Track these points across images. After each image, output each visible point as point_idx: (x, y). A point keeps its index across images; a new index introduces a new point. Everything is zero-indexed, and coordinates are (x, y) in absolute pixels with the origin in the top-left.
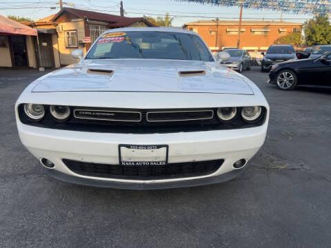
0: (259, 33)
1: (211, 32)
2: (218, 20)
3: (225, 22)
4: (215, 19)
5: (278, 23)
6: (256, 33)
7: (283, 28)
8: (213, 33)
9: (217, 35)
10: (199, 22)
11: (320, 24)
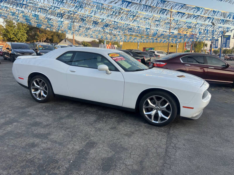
11: (11, 26)
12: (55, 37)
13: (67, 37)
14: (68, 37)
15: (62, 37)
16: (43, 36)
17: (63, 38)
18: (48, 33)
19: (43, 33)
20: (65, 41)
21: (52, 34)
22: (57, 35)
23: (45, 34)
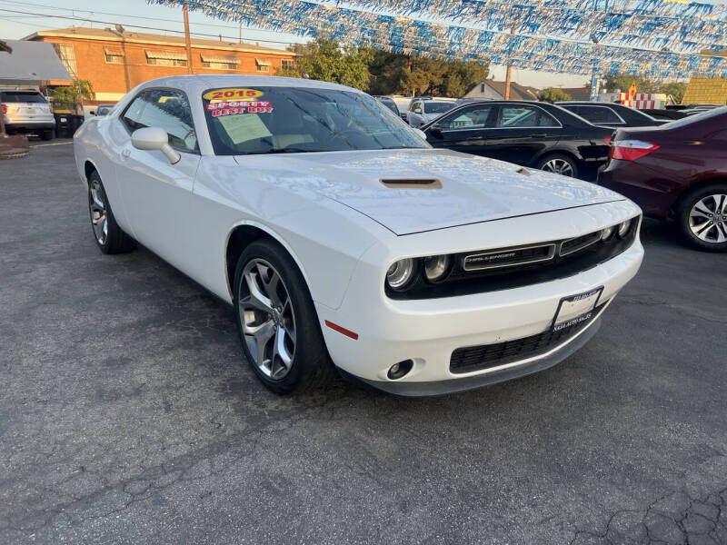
0: (219, 67)
1: (109, 57)
2: (121, 30)
3: (139, 36)
4: (113, 28)
5: (253, 47)
6: (213, 66)
7: (263, 60)
8: (115, 61)
9: (126, 65)
10: (73, 31)
11: (328, 55)
12: (452, 77)
13: (489, 77)
14: (493, 77)
15: (474, 76)
16: (419, 77)
17: (476, 81)
18: (433, 68)
19: (419, 69)
20: (483, 90)
21: (446, 69)
22: (460, 72)
23: (426, 70)
